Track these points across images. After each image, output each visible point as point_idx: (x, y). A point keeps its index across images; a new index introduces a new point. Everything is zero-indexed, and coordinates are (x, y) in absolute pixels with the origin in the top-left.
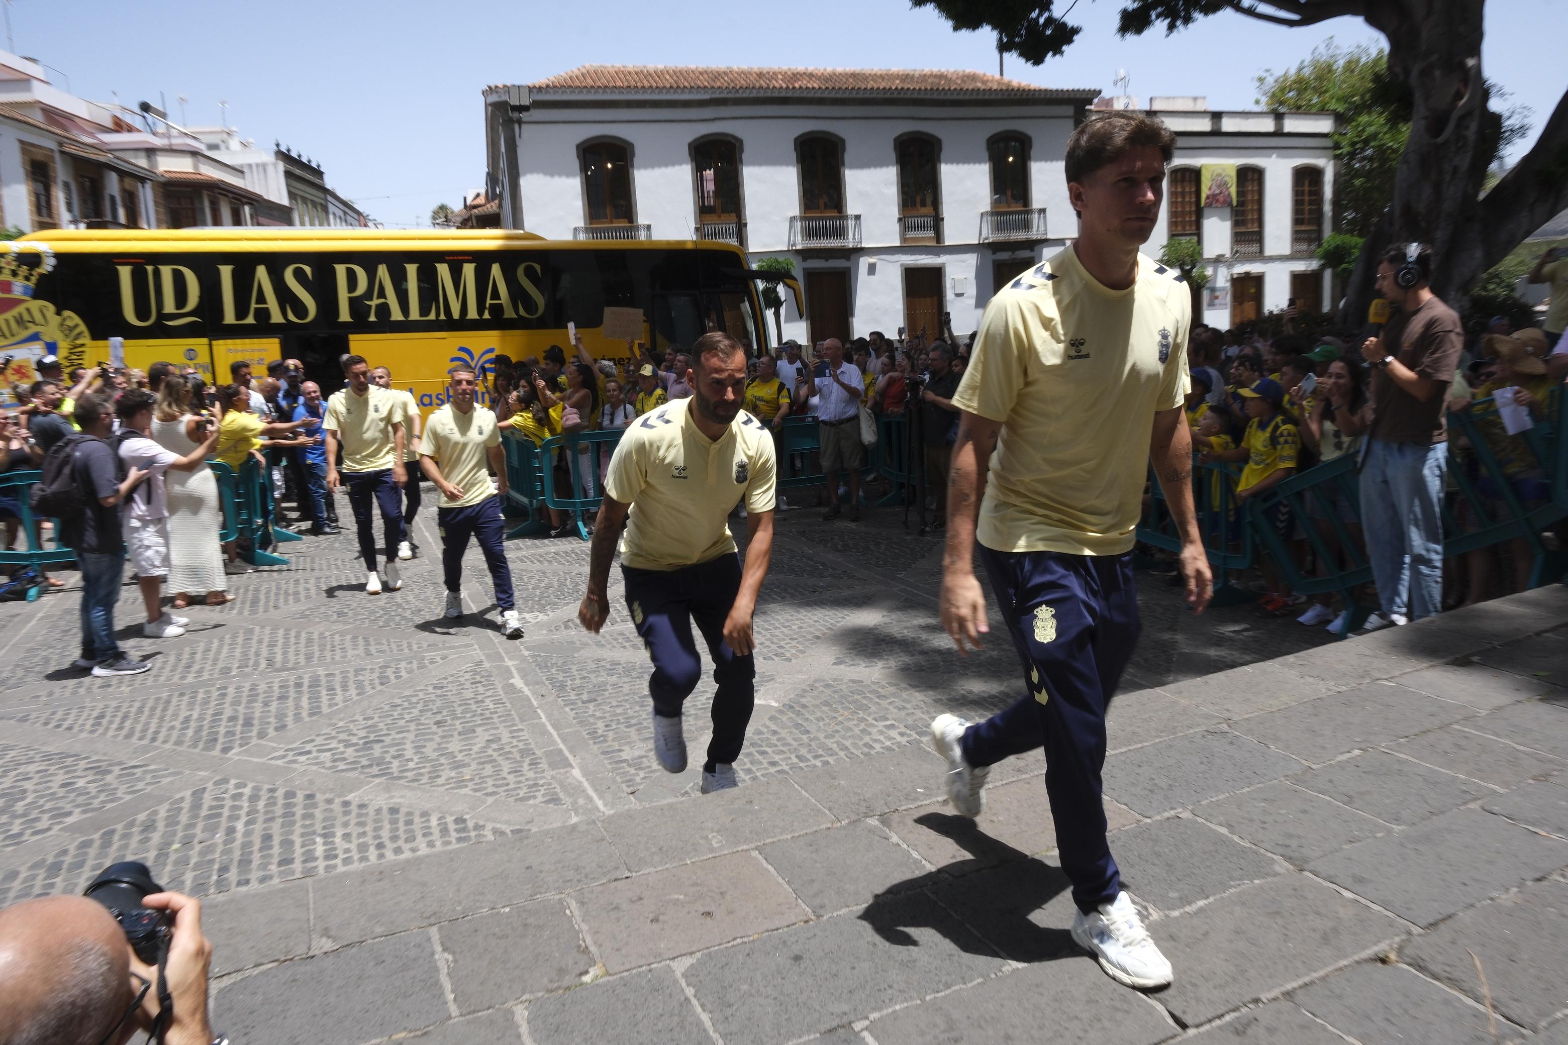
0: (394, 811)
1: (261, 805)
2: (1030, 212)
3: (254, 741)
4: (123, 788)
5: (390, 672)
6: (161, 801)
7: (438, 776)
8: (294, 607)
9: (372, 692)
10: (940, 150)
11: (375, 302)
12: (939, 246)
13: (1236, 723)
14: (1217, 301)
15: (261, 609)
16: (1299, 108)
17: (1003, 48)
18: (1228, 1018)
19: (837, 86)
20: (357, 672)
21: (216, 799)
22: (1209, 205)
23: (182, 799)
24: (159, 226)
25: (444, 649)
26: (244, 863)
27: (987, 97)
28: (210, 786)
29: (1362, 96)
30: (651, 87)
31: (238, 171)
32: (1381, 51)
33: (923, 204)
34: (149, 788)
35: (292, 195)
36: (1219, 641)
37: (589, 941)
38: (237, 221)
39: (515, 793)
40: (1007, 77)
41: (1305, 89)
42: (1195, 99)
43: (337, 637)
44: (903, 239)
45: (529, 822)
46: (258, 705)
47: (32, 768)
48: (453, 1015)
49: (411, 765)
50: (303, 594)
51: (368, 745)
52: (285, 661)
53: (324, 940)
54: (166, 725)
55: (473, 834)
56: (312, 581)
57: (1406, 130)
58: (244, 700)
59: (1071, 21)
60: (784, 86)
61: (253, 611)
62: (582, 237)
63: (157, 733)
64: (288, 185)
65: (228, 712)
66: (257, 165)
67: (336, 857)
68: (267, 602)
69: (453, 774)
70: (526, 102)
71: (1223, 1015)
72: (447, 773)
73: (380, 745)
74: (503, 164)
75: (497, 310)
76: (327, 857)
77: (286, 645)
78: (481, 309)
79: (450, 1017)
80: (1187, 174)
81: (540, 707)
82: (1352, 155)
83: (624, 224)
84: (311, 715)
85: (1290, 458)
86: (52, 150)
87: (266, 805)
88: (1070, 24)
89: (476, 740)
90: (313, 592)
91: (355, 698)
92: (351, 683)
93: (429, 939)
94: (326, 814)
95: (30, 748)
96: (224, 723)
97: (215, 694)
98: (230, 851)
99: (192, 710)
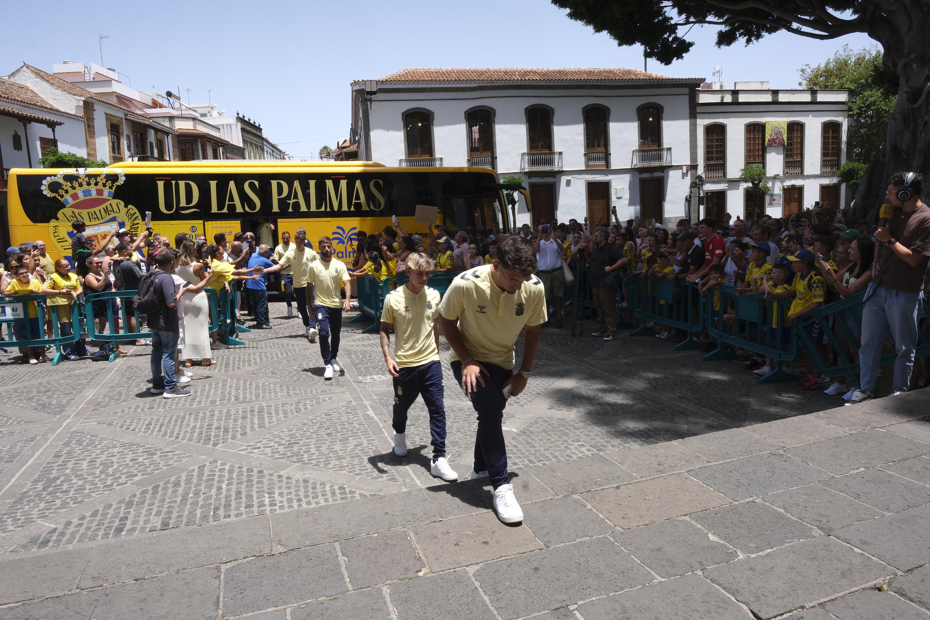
0: (306, 481)
1: (235, 475)
2: (662, 150)
3: (230, 440)
4: (162, 463)
5: (301, 406)
6: (182, 471)
7: (329, 464)
8: (248, 368)
9: (291, 416)
10: (609, 114)
11: (292, 201)
12: (608, 170)
13: (788, 449)
14: (774, 202)
15: (231, 369)
16: (826, 87)
17: (647, 55)
18: (785, 616)
19: (550, 78)
20: (283, 405)
21: (211, 471)
22: (770, 145)
23: (194, 470)
24: (174, 159)
25: (330, 394)
26: (227, 506)
27: (637, 83)
28: (207, 463)
29: (866, 80)
30: (444, 80)
31: (217, 128)
32: (879, 52)
33: (599, 146)
34: (176, 464)
35: (244, 141)
36: (776, 404)
37: (421, 554)
38: (216, 157)
40: (649, 72)
41: (831, 76)
42: (762, 83)
43: (272, 385)
44: (587, 165)
45: (379, 491)
46: (231, 421)
47: (115, 450)
48: (350, 589)
49: (314, 457)
50: (253, 361)
51: (290, 445)
52: (245, 397)
53: (279, 546)
54: (183, 430)
55: (349, 496)
56: (258, 354)
57: (894, 100)
58: (224, 418)
59: (688, 39)
60: (520, 78)
61: (227, 370)
62: (404, 165)
63: (178, 434)
64: (242, 136)
65: (215, 425)
66: (227, 125)
67: (276, 505)
68: (234, 365)
69: (337, 463)
70: (374, 89)
71: (782, 614)
72: (334, 462)
73: (297, 445)
74: (361, 124)
75: (358, 206)
76: (271, 505)
77: (245, 389)
78: (349, 205)
79: (348, 591)
80: (757, 127)
81: (384, 427)
82: (859, 115)
83: (427, 157)
84: (259, 427)
85: (820, 296)
86: (122, 119)
87: (237, 476)
88: (687, 41)
89: (349, 445)
90: (258, 360)
91: (283, 419)
92: (280, 411)
93: (335, 549)
94: (270, 482)
95: (114, 440)
96: (213, 430)
97: (208, 414)
98: (219, 499)
99: (196, 422)
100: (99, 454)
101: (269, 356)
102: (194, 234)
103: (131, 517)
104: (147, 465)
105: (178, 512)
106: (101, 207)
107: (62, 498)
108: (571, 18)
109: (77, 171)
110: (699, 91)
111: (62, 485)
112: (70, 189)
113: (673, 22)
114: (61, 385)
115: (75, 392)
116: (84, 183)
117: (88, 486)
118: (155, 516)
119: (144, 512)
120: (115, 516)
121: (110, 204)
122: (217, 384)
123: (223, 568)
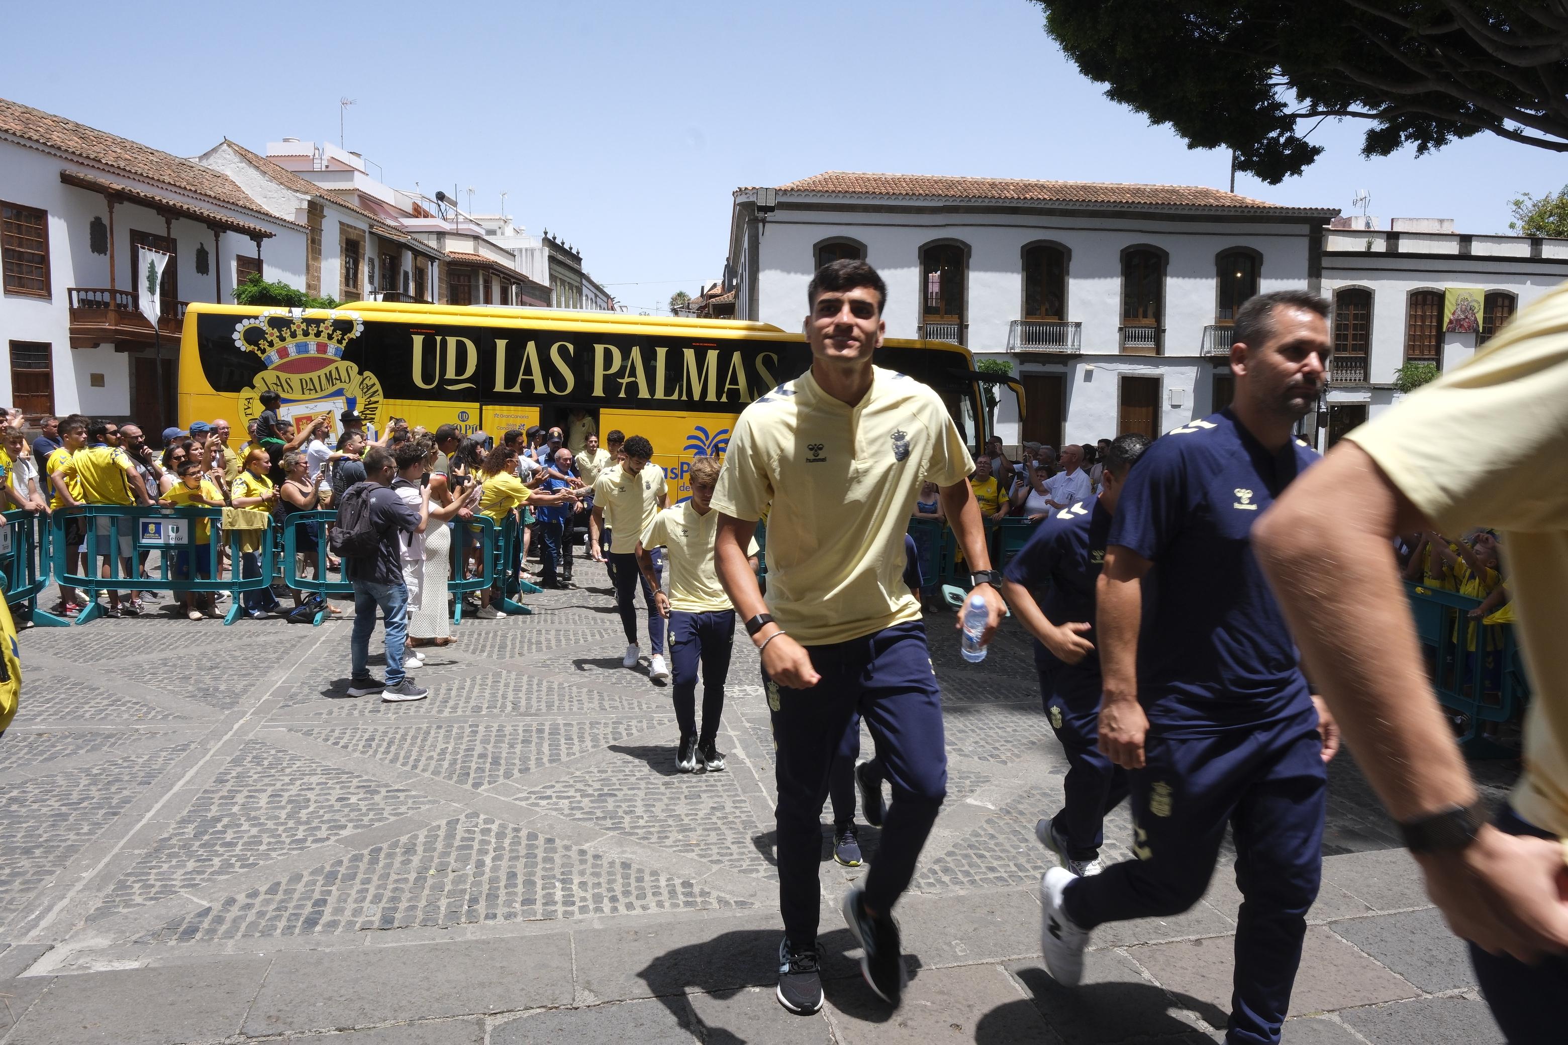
0: (626, 865)
1: (507, 842)
3: (501, 780)
4: (388, 809)
5: (621, 729)
6: (420, 828)
7: (667, 837)
8: (536, 656)
9: (605, 746)
10: (1167, 263)
11: (625, 381)
12: (1158, 357)
15: (508, 655)
16: (1560, 233)
17: (1238, 166)
19: (1069, 197)
20: (593, 724)
21: (468, 831)
22: (1452, 330)
23: (439, 827)
24: (440, 301)
26: (492, 897)
27: (1219, 213)
28: (462, 817)
30: (888, 193)
31: (511, 254)
33: (1145, 316)
34: (411, 812)
35: (552, 277)
38: (505, 301)
39: (737, 864)
40: (1238, 194)
42: (1441, 221)
43: (574, 689)
44: (1123, 348)
45: (752, 896)
46: (505, 746)
47: (314, 779)
49: (642, 822)
50: (544, 644)
51: (602, 797)
52: (528, 706)
53: (586, 993)
54: (426, 754)
56: (553, 632)
58: (493, 740)
59: (1312, 141)
60: (1016, 196)
61: (501, 656)
63: (417, 761)
64: (550, 268)
65: (478, 749)
66: (526, 250)
67: (573, 903)
68: (513, 648)
69: (680, 837)
70: (771, 203)
72: (674, 836)
73: (613, 799)
74: (744, 258)
75: (734, 393)
76: (565, 903)
77: (529, 692)
78: (719, 392)
80: (1429, 297)
81: (760, 779)
84: (551, 761)
86: (364, 232)
87: (511, 844)
88: (1311, 144)
89: (701, 806)
90: (553, 643)
91: (591, 750)
92: (586, 735)
94: (565, 860)
95: (312, 761)
96: (475, 759)
97: (468, 730)
98: (479, 884)
99: (448, 743)
100: (288, 784)
101: (572, 637)
102: (463, 424)
103: (332, 900)
104: (364, 810)
105: (410, 900)
106: (322, 372)
107: (222, 855)
108: (1113, 99)
109: (290, 312)
110: (1328, 230)
111: (225, 832)
112: (276, 341)
113: (1287, 111)
114: (235, 658)
115: (256, 673)
116: (299, 332)
117: (266, 839)
118: (372, 902)
119: (353, 893)
120: (306, 896)
121: (337, 368)
122: (484, 678)
123: (490, 1023)
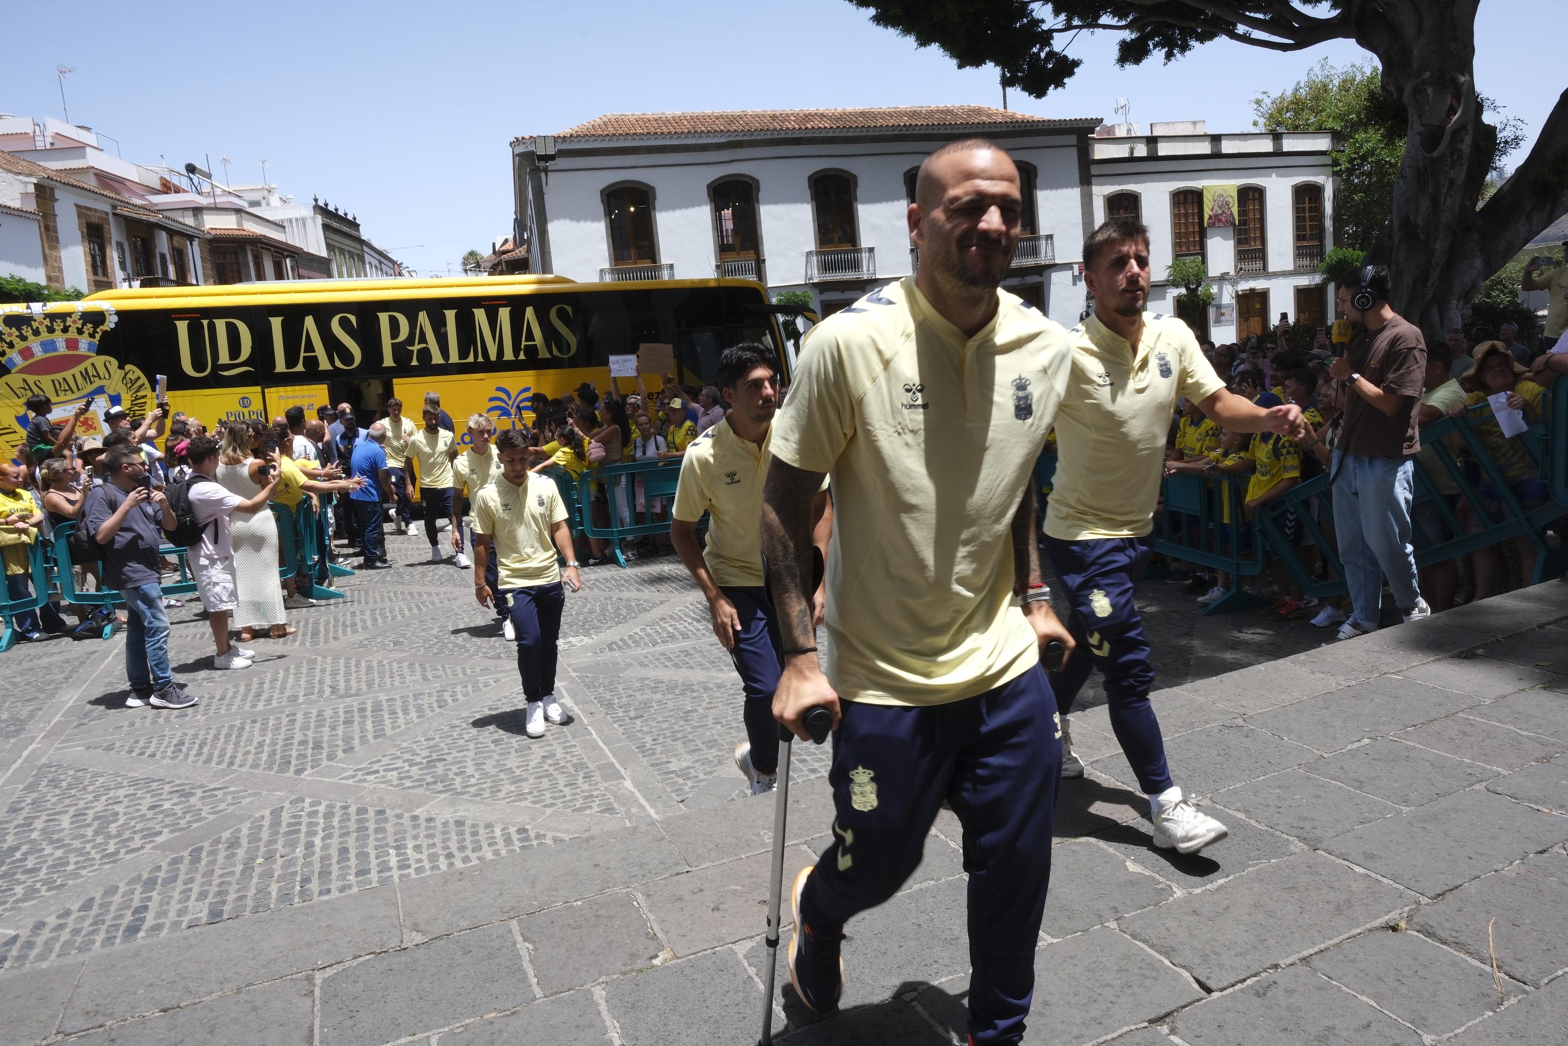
0: (459, 823)
1: (336, 821)
2: (1037, 238)
3: (325, 763)
4: (206, 809)
5: (447, 696)
6: (243, 819)
7: (499, 791)
8: (352, 638)
9: (431, 714)
11: (416, 348)
13: (1251, 717)
14: (1223, 318)
15: (322, 641)
16: (1296, 127)
17: (1006, 82)
18: (1249, 982)
19: (848, 124)
20: (416, 696)
21: (294, 817)
22: (1212, 225)
23: (263, 817)
24: (206, 282)
25: (497, 672)
26: (325, 874)
27: (992, 130)
28: (287, 804)
29: (1358, 115)
30: (670, 133)
31: (279, 226)
32: (1375, 69)
34: (231, 809)
35: (330, 247)
36: (1235, 645)
37: (657, 928)
38: (280, 275)
39: (571, 804)
40: (1011, 110)
41: (1302, 110)
42: (1194, 123)
43: (395, 664)
45: (586, 831)
46: (326, 730)
47: (121, 793)
48: (538, 996)
49: (473, 781)
50: (360, 625)
51: (431, 764)
52: (348, 688)
53: (414, 933)
54: (241, 750)
55: (535, 843)
56: (368, 613)
57: (1402, 146)
58: (312, 726)
59: (1071, 54)
60: (797, 127)
61: (315, 643)
62: (608, 278)
63: (233, 757)
64: (326, 238)
65: (298, 737)
66: (297, 220)
67: (409, 866)
68: (327, 633)
69: (513, 788)
70: (551, 151)
71: (1244, 980)
72: (507, 788)
73: (442, 763)
74: (531, 211)
75: (532, 351)
76: (401, 868)
77: (347, 674)
78: (516, 350)
79: (535, 998)
80: (1189, 196)
81: (591, 724)
82: (1350, 171)
83: (647, 264)
84: (375, 737)
85: (1293, 468)
86: (107, 214)
87: (340, 822)
88: (1071, 57)
89: (532, 757)
90: (369, 623)
91: (416, 721)
92: (411, 707)
93: (510, 931)
94: (397, 828)
95: (117, 775)
96: (295, 747)
97: (285, 720)
98: (311, 864)
99: (265, 735)
100: (92, 802)
101: (388, 614)
102: (246, 411)
103: (153, 906)
104: (180, 813)
105: (239, 891)
106: (76, 370)
107: (25, 882)
108: (878, 24)
109: (28, 308)
110: (1094, 139)
111: (25, 859)
112: (16, 341)
113: (1045, 27)
114: (15, 684)
115: (42, 696)
116: (43, 329)
117: (73, 859)
118: (197, 900)
119: (176, 895)
120: (125, 906)
121: (93, 365)
122: (298, 667)
123: (319, 977)
